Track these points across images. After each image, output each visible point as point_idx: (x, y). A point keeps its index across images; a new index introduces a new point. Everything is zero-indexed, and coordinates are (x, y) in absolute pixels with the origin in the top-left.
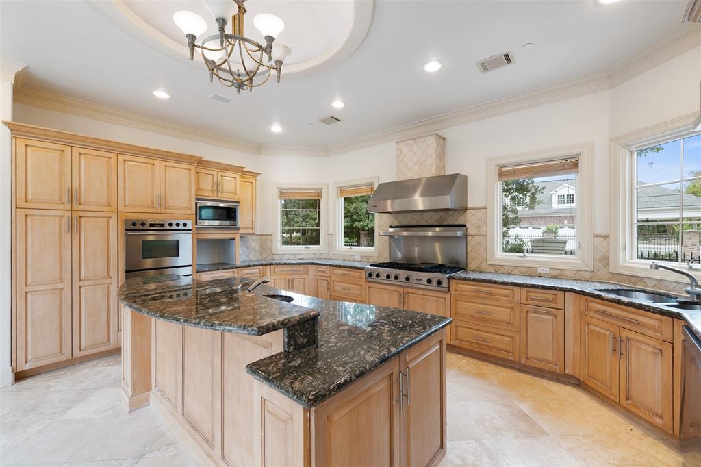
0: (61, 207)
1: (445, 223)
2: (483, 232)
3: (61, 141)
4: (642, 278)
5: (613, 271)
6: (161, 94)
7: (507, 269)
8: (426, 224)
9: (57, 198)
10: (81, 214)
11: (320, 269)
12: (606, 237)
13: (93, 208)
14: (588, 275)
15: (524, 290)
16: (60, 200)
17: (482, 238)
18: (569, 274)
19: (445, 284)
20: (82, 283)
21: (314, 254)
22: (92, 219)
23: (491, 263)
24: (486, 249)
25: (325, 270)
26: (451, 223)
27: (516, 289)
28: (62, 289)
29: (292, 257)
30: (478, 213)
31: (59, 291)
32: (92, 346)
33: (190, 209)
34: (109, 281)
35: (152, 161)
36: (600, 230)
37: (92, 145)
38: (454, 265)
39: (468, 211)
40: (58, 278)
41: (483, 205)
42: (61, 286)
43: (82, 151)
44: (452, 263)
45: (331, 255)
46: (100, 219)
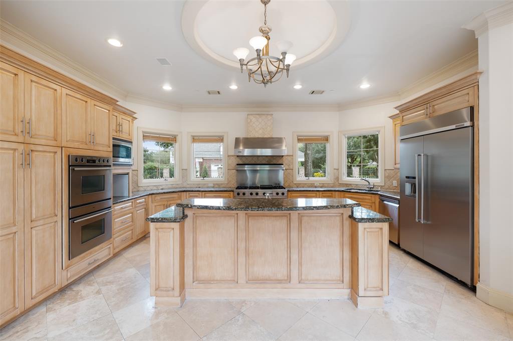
0: (13, 138)
1: (272, 163)
2: (291, 168)
3: (15, 64)
4: (351, 184)
5: (340, 182)
6: (115, 42)
7: (302, 185)
8: (261, 163)
9: (11, 129)
10: (33, 147)
11: (191, 195)
12: (338, 169)
13: (43, 142)
14: (332, 185)
15: (321, 193)
16: (14, 131)
17: (291, 170)
18: (326, 185)
19: (285, 195)
20: (34, 224)
21: (172, 185)
22: (42, 154)
23: (295, 183)
24: (293, 176)
25: (197, 195)
26: (275, 163)
27: (318, 193)
28: (15, 233)
29: (155, 188)
30: (289, 158)
31: (11, 236)
32: (41, 293)
33: (109, 147)
34: (55, 219)
35: (85, 99)
36: (336, 167)
37: (42, 73)
38: (278, 185)
39: (284, 157)
40: (12, 221)
41: (291, 154)
42: (14, 229)
43: (34, 78)
44: (276, 184)
45: (185, 185)
46: (48, 154)
